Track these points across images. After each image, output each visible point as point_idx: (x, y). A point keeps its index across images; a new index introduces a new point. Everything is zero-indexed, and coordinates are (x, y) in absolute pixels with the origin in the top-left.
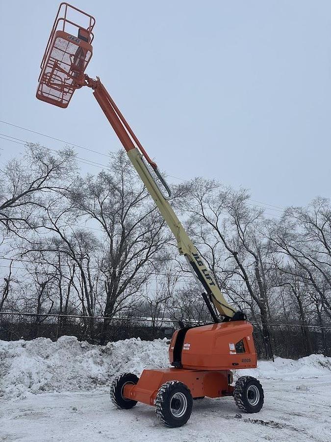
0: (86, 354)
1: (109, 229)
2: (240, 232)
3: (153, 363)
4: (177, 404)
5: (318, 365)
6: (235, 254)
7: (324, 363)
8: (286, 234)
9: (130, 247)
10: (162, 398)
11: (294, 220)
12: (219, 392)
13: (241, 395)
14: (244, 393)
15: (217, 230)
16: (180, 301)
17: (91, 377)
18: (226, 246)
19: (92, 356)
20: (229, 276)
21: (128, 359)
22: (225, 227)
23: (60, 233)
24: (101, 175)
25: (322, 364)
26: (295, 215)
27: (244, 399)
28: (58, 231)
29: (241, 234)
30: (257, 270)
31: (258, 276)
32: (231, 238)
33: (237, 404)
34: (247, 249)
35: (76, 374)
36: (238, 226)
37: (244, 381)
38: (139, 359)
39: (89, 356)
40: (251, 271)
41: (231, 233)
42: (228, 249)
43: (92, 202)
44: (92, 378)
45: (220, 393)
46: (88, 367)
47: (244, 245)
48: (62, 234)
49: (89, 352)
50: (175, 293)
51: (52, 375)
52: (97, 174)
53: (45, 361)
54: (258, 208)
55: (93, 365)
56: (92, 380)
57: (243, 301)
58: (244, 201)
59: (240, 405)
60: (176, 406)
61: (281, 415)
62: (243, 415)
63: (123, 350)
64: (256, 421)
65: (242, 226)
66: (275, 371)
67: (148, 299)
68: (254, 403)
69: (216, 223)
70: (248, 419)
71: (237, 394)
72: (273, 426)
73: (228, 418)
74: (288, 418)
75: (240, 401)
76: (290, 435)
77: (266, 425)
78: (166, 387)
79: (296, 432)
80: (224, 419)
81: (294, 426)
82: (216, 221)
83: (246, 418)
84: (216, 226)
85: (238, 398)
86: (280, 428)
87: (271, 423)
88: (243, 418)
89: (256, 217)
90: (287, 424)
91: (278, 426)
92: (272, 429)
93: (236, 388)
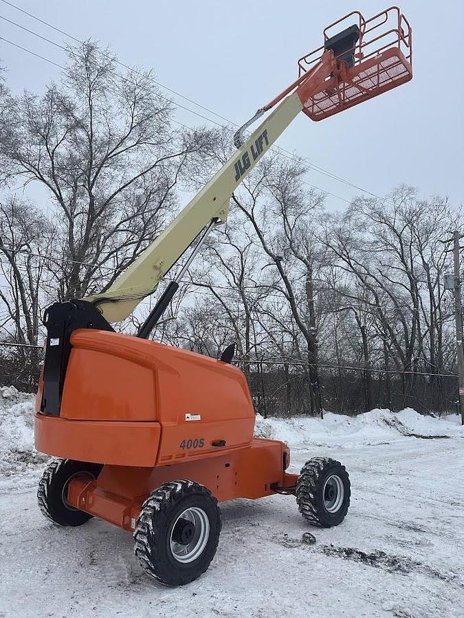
0: (10, 410)
1: (67, 205)
2: (287, 227)
4: (186, 533)
5: (383, 424)
6: (277, 260)
7: (390, 421)
9: (106, 239)
10: (150, 523)
11: (364, 218)
12: (266, 486)
13: (311, 496)
14: (318, 492)
15: (252, 220)
16: (188, 326)
17: (16, 451)
18: (265, 248)
19: (23, 412)
20: (263, 296)
22: (265, 217)
24: (52, 96)
25: (388, 423)
26: (365, 211)
27: (317, 503)
29: (288, 231)
32: (274, 234)
33: (302, 510)
34: (296, 254)
36: (285, 217)
39: (18, 413)
40: (298, 288)
42: (267, 252)
43: (35, 149)
44: (20, 453)
45: (268, 487)
46: (13, 433)
47: (292, 249)
49: (19, 405)
50: (180, 314)
52: (43, 93)
54: (318, 192)
56: (19, 456)
58: (297, 178)
59: (309, 513)
60: (184, 536)
61: (385, 531)
64: (349, 552)
65: (291, 219)
66: (327, 432)
67: (134, 319)
68: (335, 508)
69: (252, 210)
70: (330, 547)
71: (305, 493)
72: (388, 568)
73: (287, 543)
74: (402, 539)
75: (310, 506)
76: (438, 596)
77: (372, 563)
78: (161, 498)
79: (442, 582)
80: (281, 548)
81: (429, 564)
82: (252, 207)
83: (325, 544)
84: (251, 214)
85: (305, 500)
86: (405, 571)
87: (381, 556)
88: (318, 544)
89: (313, 205)
90: (413, 559)
91: (399, 566)
92: (391, 575)
93: (301, 480)
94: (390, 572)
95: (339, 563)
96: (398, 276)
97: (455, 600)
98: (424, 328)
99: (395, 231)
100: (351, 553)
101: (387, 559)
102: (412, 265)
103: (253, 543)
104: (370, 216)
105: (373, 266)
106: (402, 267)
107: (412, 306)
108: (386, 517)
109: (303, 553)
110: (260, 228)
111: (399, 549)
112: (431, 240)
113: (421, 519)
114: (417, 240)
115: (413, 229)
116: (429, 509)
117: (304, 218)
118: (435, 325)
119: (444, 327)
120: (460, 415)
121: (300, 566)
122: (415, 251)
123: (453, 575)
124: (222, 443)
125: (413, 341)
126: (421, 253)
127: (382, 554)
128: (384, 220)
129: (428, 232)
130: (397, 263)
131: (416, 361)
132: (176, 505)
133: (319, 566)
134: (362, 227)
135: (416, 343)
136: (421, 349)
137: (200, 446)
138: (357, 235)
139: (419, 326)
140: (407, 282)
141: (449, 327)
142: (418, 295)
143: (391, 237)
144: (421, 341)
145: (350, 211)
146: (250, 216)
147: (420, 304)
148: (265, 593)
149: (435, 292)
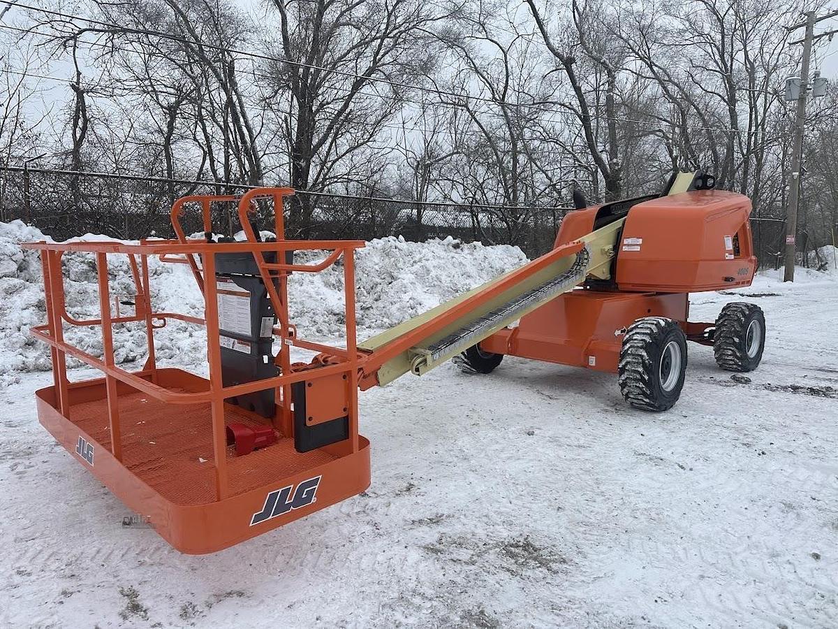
3: (439, 283)
6: (568, 63)
10: (645, 354)
13: (737, 340)
14: (743, 336)
21: (392, 277)
27: (742, 347)
35: (301, 307)
38: (413, 276)
44: (335, 315)
46: (317, 293)
47: (583, 45)
55: (324, 290)
56: (336, 318)
59: (730, 357)
63: (376, 260)
71: (728, 338)
75: (732, 350)
78: (648, 332)
83: (761, 384)
85: (727, 345)
88: (753, 383)
99: (716, 12)
102: (732, 65)
110: (541, 14)
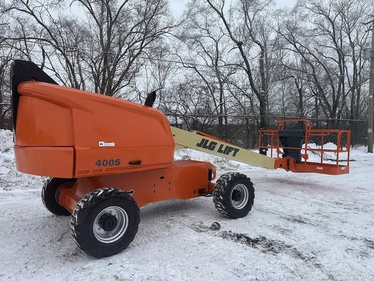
2: (248, 20)
4: (109, 224)
6: (240, 44)
8: (295, 29)
11: (307, 11)
12: (195, 191)
13: (221, 198)
14: (226, 196)
15: (222, 16)
18: (231, 36)
23: (35, 16)
25: (313, 152)
26: (308, 6)
27: (225, 203)
28: (32, 14)
29: (249, 23)
30: (261, 62)
31: (261, 67)
32: (237, 25)
33: (217, 207)
34: (254, 40)
36: (246, 13)
37: (228, 179)
40: (255, 64)
41: (237, 21)
42: (233, 39)
45: (197, 192)
47: (251, 36)
48: (39, 18)
51: (8, 170)
53: (5, 154)
57: (243, 94)
59: (220, 209)
61: (276, 222)
62: (222, 223)
64: (239, 237)
65: (251, 14)
68: (240, 206)
69: (222, 9)
70: (228, 233)
71: (217, 196)
72: (264, 249)
73: (199, 229)
74: (286, 228)
75: (220, 205)
76: (292, 272)
77: (253, 245)
78: (86, 200)
79: (302, 261)
80: (194, 232)
81: (297, 247)
82: (222, 7)
83: (225, 230)
84: (221, 12)
85: (218, 200)
86: (276, 252)
87: (262, 240)
88: (221, 230)
89: (267, 3)
90: (286, 243)
91: (273, 248)
92: (263, 254)
93: (216, 187)
94: (264, 252)
95: (230, 244)
96: (330, 53)
97: (305, 276)
98: (347, 89)
99: (330, 19)
100: (241, 237)
101: (266, 243)
102: (341, 44)
103: (176, 228)
104: (312, 10)
105: (311, 47)
106: (334, 46)
107: (339, 73)
108: (282, 213)
109: (207, 236)
110: (228, 22)
111: (279, 235)
112: (357, 24)
113: (308, 214)
114: (347, 25)
115: (343, 17)
116: (318, 207)
117: (261, 13)
118: (356, 86)
119: (362, 87)
120: (367, 146)
121: (199, 246)
122: (344, 34)
123: (313, 256)
124: (139, 163)
125: (338, 98)
126: (349, 35)
127: (264, 238)
128: (322, 11)
129: (356, 19)
130: (330, 43)
131: (340, 111)
132: (96, 205)
133: (213, 246)
134: (304, 18)
135: (340, 99)
136: (344, 103)
137: (116, 164)
138: (301, 24)
139: (344, 87)
140: (336, 56)
141: (365, 87)
142: (344, 66)
143: (326, 24)
144: (344, 97)
145: (296, 7)
146: (220, 14)
147: (346, 72)
148: (160, 265)
149: (358, 63)
